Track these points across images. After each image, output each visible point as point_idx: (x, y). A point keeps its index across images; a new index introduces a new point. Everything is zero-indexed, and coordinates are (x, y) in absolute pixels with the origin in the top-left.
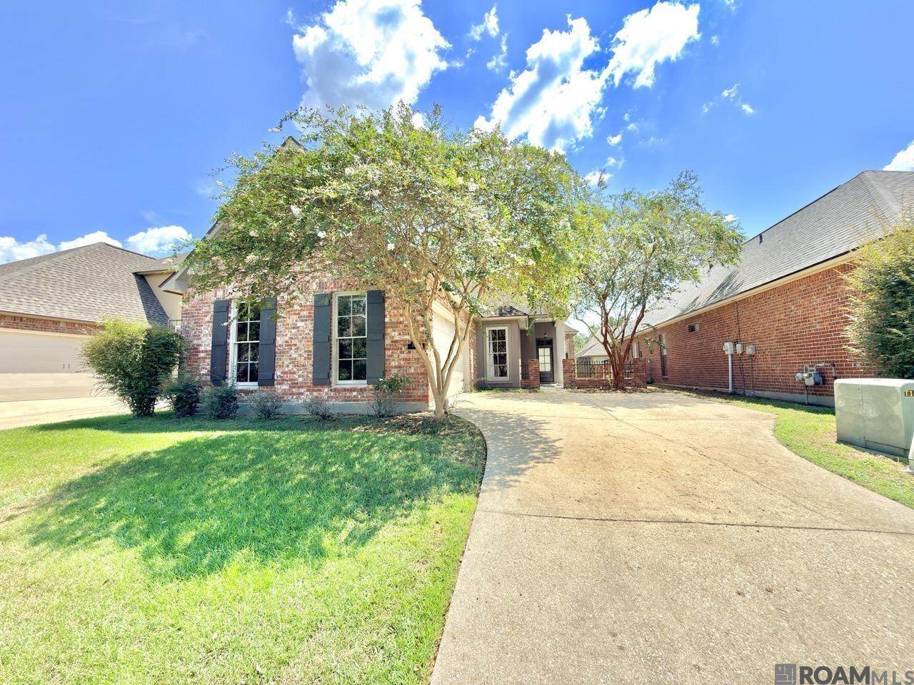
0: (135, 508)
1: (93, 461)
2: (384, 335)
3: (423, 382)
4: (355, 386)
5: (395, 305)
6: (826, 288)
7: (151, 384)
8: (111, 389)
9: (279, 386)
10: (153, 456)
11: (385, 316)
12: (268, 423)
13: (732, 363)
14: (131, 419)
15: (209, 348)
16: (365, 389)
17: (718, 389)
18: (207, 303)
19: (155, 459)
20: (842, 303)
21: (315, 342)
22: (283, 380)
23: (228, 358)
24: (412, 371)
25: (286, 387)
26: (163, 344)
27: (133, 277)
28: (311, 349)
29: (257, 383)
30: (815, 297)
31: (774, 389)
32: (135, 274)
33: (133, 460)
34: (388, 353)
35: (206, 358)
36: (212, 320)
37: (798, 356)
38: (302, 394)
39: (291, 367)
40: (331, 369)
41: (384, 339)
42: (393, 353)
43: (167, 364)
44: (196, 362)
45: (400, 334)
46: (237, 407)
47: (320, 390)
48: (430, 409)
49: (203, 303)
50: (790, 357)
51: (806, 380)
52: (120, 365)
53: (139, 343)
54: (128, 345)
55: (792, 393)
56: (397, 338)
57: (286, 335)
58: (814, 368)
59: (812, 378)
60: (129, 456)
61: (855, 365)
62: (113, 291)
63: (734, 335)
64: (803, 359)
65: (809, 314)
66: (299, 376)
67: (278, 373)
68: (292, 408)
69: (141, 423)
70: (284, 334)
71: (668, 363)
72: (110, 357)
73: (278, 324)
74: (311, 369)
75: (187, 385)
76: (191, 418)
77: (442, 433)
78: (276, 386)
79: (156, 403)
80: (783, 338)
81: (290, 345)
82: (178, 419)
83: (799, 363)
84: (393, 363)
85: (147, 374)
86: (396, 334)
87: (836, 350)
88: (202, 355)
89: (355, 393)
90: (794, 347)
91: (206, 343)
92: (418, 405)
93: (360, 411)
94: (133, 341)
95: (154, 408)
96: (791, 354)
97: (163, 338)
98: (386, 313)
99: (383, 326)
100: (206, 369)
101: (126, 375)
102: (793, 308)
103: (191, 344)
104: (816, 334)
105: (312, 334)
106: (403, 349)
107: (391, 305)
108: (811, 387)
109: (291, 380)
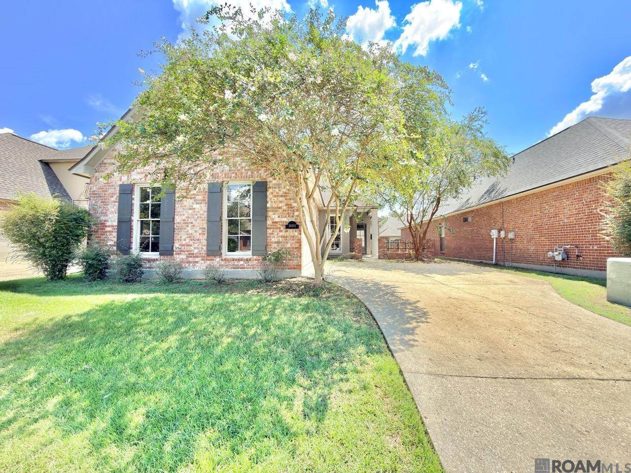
0: (70, 380)
1: (14, 325)
2: (266, 217)
3: (297, 254)
4: (241, 257)
5: (275, 194)
6: (574, 194)
7: (64, 253)
8: (26, 256)
9: (178, 256)
10: (77, 319)
11: (267, 202)
12: (171, 286)
13: (496, 244)
14: (45, 283)
15: (116, 223)
16: (250, 260)
17: (484, 261)
18: (112, 186)
19: (78, 322)
20: (586, 205)
21: (208, 221)
22: (181, 251)
23: (132, 232)
24: (289, 245)
25: (183, 256)
26: (74, 219)
27: (39, 163)
28: (205, 226)
29: (158, 253)
30: (565, 200)
31: (528, 262)
32: (41, 161)
33: (56, 324)
34: (269, 231)
35: (113, 232)
36: (118, 200)
37: (548, 240)
38: (197, 262)
39: (187, 240)
40: (221, 243)
41: (266, 220)
42: (273, 231)
43: (78, 236)
44: (104, 235)
45: (279, 217)
46: (143, 273)
47: (213, 260)
48: (302, 275)
49: (109, 186)
50: (542, 241)
51: (556, 257)
52: (34, 236)
53: (52, 218)
54: (42, 218)
55: (541, 265)
56: (277, 220)
57: (184, 215)
58: (562, 249)
59: (561, 255)
60: (51, 320)
61: (593, 247)
62: (21, 174)
63: (499, 225)
64: (553, 243)
65: (559, 212)
66: (195, 248)
67: (176, 245)
68: (189, 274)
69: (55, 286)
70: (182, 213)
71: (445, 243)
72: (25, 229)
73: (177, 205)
74: (205, 242)
75: (97, 255)
76: (101, 282)
77: (324, 296)
78: (175, 256)
79: (68, 268)
80: (538, 229)
81: (187, 223)
82: (90, 283)
83: (549, 245)
84: (273, 240)
85: (59, 244)
86: (276, 216)
87: (578, 237)
88: (108, 229)
89: (242, 263)
90: (546, 234)
91: (112, 219)
92: (293, 272)
93: (245, 277)
94: (46, 215)
95: (66, 273)
96: (543, 238)
97: (75, 214)
98: (268, 200)
99: (265, 209)
100: (113, 241)
101: (41, 245)
102: (547, 207)
103: (99, 220)
104: (564, 225)
105: (206, 214)
106: (282, 228)
107: (272, 193)
108: (560, 261)
109: (187, 251)
